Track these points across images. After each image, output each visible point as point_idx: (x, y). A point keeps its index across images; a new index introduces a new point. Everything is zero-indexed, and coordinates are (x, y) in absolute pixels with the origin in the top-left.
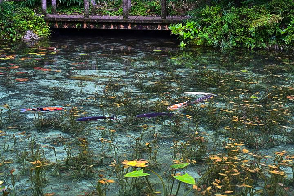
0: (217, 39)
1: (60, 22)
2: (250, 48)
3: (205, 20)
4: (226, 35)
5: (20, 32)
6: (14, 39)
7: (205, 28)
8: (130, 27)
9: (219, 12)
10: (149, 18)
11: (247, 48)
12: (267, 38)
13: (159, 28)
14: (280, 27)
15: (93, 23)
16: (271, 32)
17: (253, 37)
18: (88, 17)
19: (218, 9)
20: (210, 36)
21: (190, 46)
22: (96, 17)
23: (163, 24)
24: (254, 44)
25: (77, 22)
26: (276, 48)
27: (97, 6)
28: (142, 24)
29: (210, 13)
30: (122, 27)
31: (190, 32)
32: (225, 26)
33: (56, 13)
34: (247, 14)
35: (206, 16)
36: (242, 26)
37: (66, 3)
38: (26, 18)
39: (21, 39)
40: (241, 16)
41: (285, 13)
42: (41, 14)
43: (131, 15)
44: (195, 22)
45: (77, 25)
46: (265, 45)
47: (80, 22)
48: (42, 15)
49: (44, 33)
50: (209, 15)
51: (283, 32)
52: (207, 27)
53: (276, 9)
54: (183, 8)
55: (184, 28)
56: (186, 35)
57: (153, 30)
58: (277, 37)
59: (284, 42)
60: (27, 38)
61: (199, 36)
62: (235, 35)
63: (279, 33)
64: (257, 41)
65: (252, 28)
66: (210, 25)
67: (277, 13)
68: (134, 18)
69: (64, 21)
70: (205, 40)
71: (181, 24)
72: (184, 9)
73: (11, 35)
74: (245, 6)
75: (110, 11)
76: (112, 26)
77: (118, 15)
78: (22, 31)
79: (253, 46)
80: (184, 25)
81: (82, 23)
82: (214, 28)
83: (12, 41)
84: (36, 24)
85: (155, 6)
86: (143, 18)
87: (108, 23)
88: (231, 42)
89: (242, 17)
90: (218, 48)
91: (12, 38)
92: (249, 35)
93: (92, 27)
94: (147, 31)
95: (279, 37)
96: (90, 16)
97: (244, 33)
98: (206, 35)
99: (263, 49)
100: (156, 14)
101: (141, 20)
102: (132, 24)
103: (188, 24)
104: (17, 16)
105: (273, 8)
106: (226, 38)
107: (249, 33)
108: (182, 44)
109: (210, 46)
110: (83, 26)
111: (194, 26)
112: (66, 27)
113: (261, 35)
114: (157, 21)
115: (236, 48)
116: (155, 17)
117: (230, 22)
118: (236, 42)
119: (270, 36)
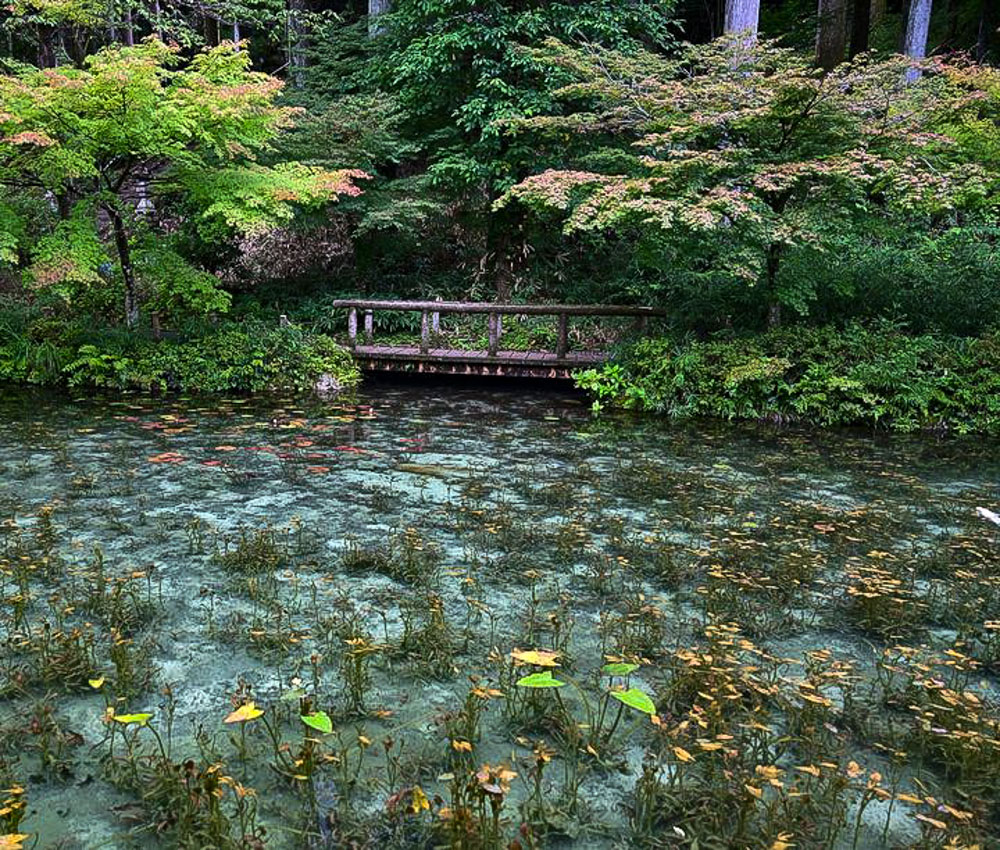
0: (662, 398)
1: (378, 359)
2: (727, 417)
3: (640, 363)
4: (679, 392)
5: (311, 376)
6: (301, 389)
7: (639, 379)
8: (499, 372)
9: (666, 350)
10: (534, 356)
11: (719, 417)
12: (760, 399)
13: (553, 374)
14: (785, 379)
15: (435, 362)
16: (766, 389)
17: (732, 398)
18: (426, 352)
19: (666, 345)
20: (649, 392)
21: (609, 410)
22: (440, 353)
23: (560, 368)
24: (734, 410)
25: (407, 362)
26: (778, 418)
27: (442, 333)
28: (522, 366)
29: (650, 352)
30: (486, 371)
31: (612, 384)
32: (680, 376)
33: (372, 344)
34: (721, 355)
35: (642, 356)
36: (710, 377)
37: (388, 327)
38: (322, 354)
39: (311, 389)
40: (710, 357)
41: (796, 355)
42: (346, 344)
43: (502, 350)
44: (621, 366)
45: (407, 367)
46: (755, 414)
47: (412, 362)
48: (348, 349)
49: (350, 379)
50: (649, 354)
51: (791, 390)
52: (643, 376)
53: (779, 348)
54: (595, 337)
55: (599, 376)
56: (603, 390)
57: (542, 379)
58: (779, 399)
59: (794, 408)
60: (323, 387)
61: (628, 392)
62: (698, 392)
63: (784, 391)
64: (740, 406)
65: (732, 381)
66: (648, 372)
67: (781, 356)
68: (507, 355)
69: (387, 359)
70: (639, 400)
71: (594, 371)
72: (598, 341)
73: (296, 382)
74: (716, 339)
75: (464, 343)
76: (468, 369)
77: (478, 349)
78: (314, 376)
79: (732, 415)
80: (600, 370)
81: (417, 363)
82: (657, 379)
83: (297, 392)
84: (338, 363)
85: (545, 335)
86: (524, 356)
87: (461, 363)
88: (690, 406)
89: (712, 360)
90: (664, 415)
91: (297, 387)
92: (724, 394)
93: (433, 369)
94: (530, 378)
95: (783, 398)
96: (430, 351)
97: (714, 389)
98: (642, 392)
99: (751, 419)
100: (547, 348)
101: (520, 361)
102: (504, 367)
103: (608, 370)
104: (307, 350)
105: (772, 345)
106: (679, 398)
107: (724, 390)
108: (596, 406)
109: (648, 411)
110: (417, 367)
111: (620, 374)
112: (388, 368)
113: (748, 396)
114: (550, 361)
115: (698, 416)
116: (545, 355)
117: (689, 369)
118: (699, 405)
119: (766, 397)
